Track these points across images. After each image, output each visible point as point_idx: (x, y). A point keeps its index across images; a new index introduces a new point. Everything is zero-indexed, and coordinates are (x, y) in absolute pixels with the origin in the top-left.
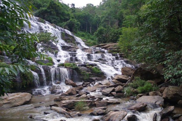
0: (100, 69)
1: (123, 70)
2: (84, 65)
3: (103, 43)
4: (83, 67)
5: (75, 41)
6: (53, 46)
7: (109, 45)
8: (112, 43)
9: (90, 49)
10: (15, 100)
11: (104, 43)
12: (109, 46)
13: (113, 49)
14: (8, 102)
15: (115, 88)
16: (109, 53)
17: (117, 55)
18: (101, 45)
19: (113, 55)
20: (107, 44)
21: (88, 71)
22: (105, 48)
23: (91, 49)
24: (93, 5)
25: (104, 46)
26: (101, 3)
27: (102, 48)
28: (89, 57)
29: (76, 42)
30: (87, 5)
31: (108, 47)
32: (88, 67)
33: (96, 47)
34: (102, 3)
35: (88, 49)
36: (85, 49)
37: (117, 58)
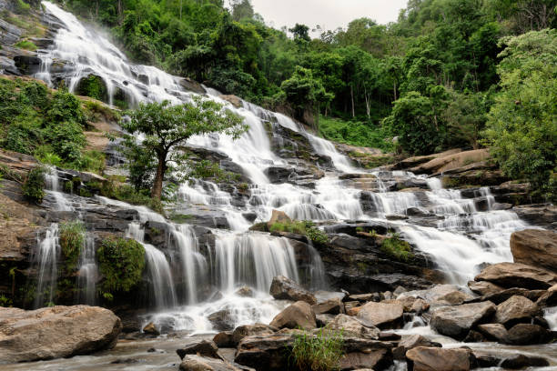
0: (413, 246)
1: (519, 246)
2: (349, 230)
3: (418, 155)
4: (341, 235)
5: (313, 150)
6: (230, 168)
7: (445, 158)
8: (457, 152)
9: (367, 176)
10: (40, 331)
11: (422, 155)
12: (446, 163)
13: (463, 174)
14: (7, 338)
15: (497, 304)
16: (447, 187)
17: (479, 195)
18: (410, 160)
19: (465, 195)
20: (433, 158)
21: (364, 251)
22: (430, 172)
23: (374, 177)
24: (372, 24)
25: (426, 165)
26: (403, 11)
27: (416, 173)
28: (367, 203)
29: (316, 156)
30: (352, 24)
31: (440, 166)
32: (363, 236)
33: (392, 169)
34: (407, 14)
35: (359, 176)
36: (351, 177)
37: (482, 206)
